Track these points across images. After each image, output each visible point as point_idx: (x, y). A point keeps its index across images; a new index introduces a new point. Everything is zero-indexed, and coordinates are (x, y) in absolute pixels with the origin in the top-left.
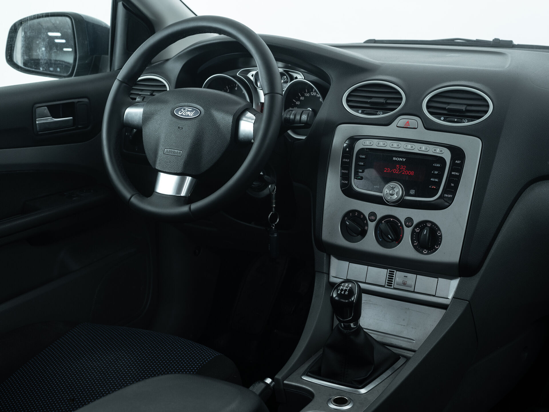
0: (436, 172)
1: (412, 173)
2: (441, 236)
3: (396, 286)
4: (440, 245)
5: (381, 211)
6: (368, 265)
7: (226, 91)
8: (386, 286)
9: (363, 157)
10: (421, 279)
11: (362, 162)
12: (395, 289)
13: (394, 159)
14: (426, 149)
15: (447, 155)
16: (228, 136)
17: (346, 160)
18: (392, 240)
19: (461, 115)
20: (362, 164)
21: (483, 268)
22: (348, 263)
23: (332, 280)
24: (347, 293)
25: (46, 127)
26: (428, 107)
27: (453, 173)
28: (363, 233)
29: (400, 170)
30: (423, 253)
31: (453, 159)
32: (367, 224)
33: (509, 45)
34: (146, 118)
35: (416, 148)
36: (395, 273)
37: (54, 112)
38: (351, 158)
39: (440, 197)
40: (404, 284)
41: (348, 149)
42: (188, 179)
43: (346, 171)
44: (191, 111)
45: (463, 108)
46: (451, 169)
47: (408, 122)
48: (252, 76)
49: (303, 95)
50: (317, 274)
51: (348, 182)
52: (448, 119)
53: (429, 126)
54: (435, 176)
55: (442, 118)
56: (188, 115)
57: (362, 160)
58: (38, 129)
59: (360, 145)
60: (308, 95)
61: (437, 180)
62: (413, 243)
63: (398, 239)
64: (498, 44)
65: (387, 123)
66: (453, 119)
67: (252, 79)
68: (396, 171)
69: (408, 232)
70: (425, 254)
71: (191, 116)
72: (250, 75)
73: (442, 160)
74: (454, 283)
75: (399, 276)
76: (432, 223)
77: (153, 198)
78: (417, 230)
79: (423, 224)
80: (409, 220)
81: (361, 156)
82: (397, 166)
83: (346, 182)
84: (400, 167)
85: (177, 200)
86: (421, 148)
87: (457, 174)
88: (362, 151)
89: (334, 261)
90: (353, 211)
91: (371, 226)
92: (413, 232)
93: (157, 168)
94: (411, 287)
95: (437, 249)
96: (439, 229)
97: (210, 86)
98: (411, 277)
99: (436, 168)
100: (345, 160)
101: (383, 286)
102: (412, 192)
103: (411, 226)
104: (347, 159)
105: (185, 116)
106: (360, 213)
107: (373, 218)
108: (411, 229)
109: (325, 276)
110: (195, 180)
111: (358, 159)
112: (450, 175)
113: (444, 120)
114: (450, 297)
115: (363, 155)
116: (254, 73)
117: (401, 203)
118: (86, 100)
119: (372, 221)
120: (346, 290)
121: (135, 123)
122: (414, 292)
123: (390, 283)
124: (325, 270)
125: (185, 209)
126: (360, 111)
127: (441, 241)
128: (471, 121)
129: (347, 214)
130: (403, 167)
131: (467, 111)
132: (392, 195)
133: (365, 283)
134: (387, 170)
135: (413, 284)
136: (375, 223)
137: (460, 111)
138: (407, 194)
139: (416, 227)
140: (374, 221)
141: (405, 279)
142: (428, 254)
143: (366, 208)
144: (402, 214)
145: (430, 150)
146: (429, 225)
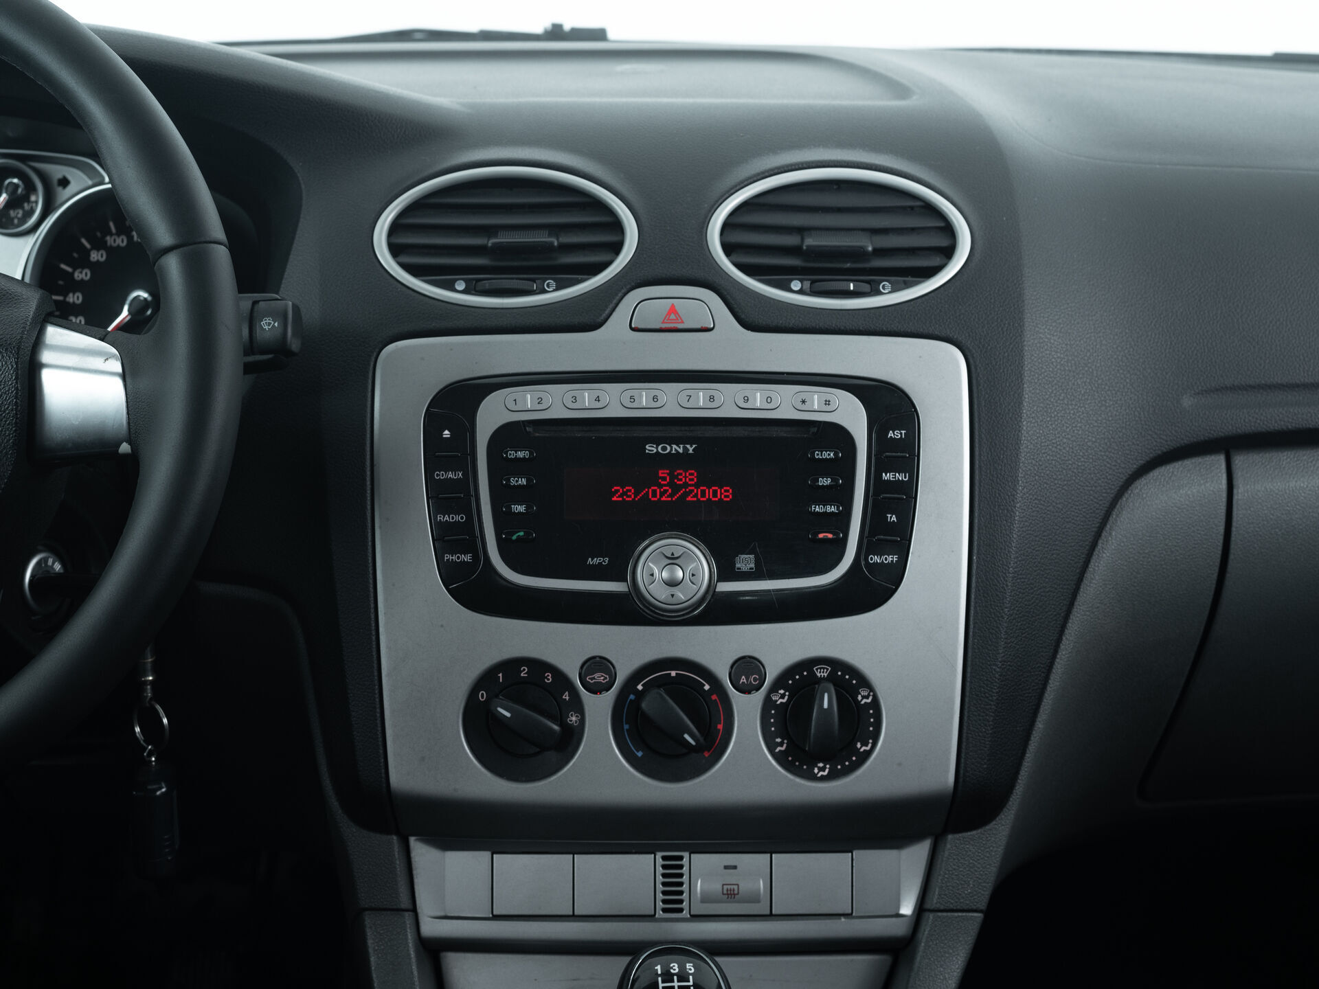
0: (825, 481)
1: (725, 494)
2: (876, 704)
3: (699, 909)
4: (876, 736)
5: (630, 648)
6: (572, 851)
8: (660, 914)
9: (520, 454)
10: (789, 864)
11: (519, 475)
12: (696, 917)
13: (651, 448)
14: (769, 400)
15: (851, 415)
17: (450, 475)
18: (698, 749)
19: (863, 269)
20: (523, 481)
22: (487, 854)
23: (431, 928)
26: (731, 249)
27: (887, 476)
28: (568, 741)
29: (677, 490)
30: (814, 778)
31: (877, 426)
32: (577, 705)
35: (726, 402)
36: (685, 861)
40: (730, 895)
41: (447, 432)
43: (457, 518)
45: (864, 242)
46: (878, 464)
47: (673, 310)
49: (99, 245)
50: (369, 920)
51: (476, 558)
52: (819, 286)
53: (758, 318)
54: (825, 496)
55: (798, 285)
57: (518, 467)
59: (493, 413)
60: (121, 241)
61: (831, 509)
62: (771, 748)
63: (714, 739)
65: (586, 319)
66: (839, 286)
68: (660, 494)
69: (747, 710)
70: (823, 779)
73: (838, 436)
74: (914, 858)
75: (704, 871)
76: (836, 664)
78: (781, 698)
79: (801, 676)
80: (746, 668)
81: (512, 454)
82: (663, 473)
83: (467, 558)
84: (673, 477)
86: (746, 400)
87: (900, 477)
88: (508, 434)
90: (511, 666)
91: (598, 709)
92: (768, 703)
94: (755, 899)
95: (868, 754)
96: (864, 682)
98: (754, 867)
99: (826, 467)
100: (441, 475)
101: (651, 917)
102: (745, 562)
103: (758, 688)
104: (454, 470)
106: (539, 667)
107: (600, 677)
108: (758, 697)
109: (408, 917)
111: (500, 466)
112: (875, 485)
113: (801, 292)
114: (905, 909)
115: (515, 448)
117: (714, 610)
119: (595, 689)
122: (771, 916)
123: (671, 900)
124: (405, 902)
126: (461, 286)
127: (879, 726)
128: (908, 285)
129: (487, 679)
130: (688, 476)
131: (879, 252)
132: (672, 583)
133: (573, 917)
134: (622, 494)
135: (762, 885)
136: (609, 697)
137: (857, 254)
138: (726, 571)
139: (774, 688)
140: (608, 687)
141: (731, 877)
142: (833, 776)
143: (564, 645)
144: (714, 647)
145: (785, 404)
146: (821, 673)
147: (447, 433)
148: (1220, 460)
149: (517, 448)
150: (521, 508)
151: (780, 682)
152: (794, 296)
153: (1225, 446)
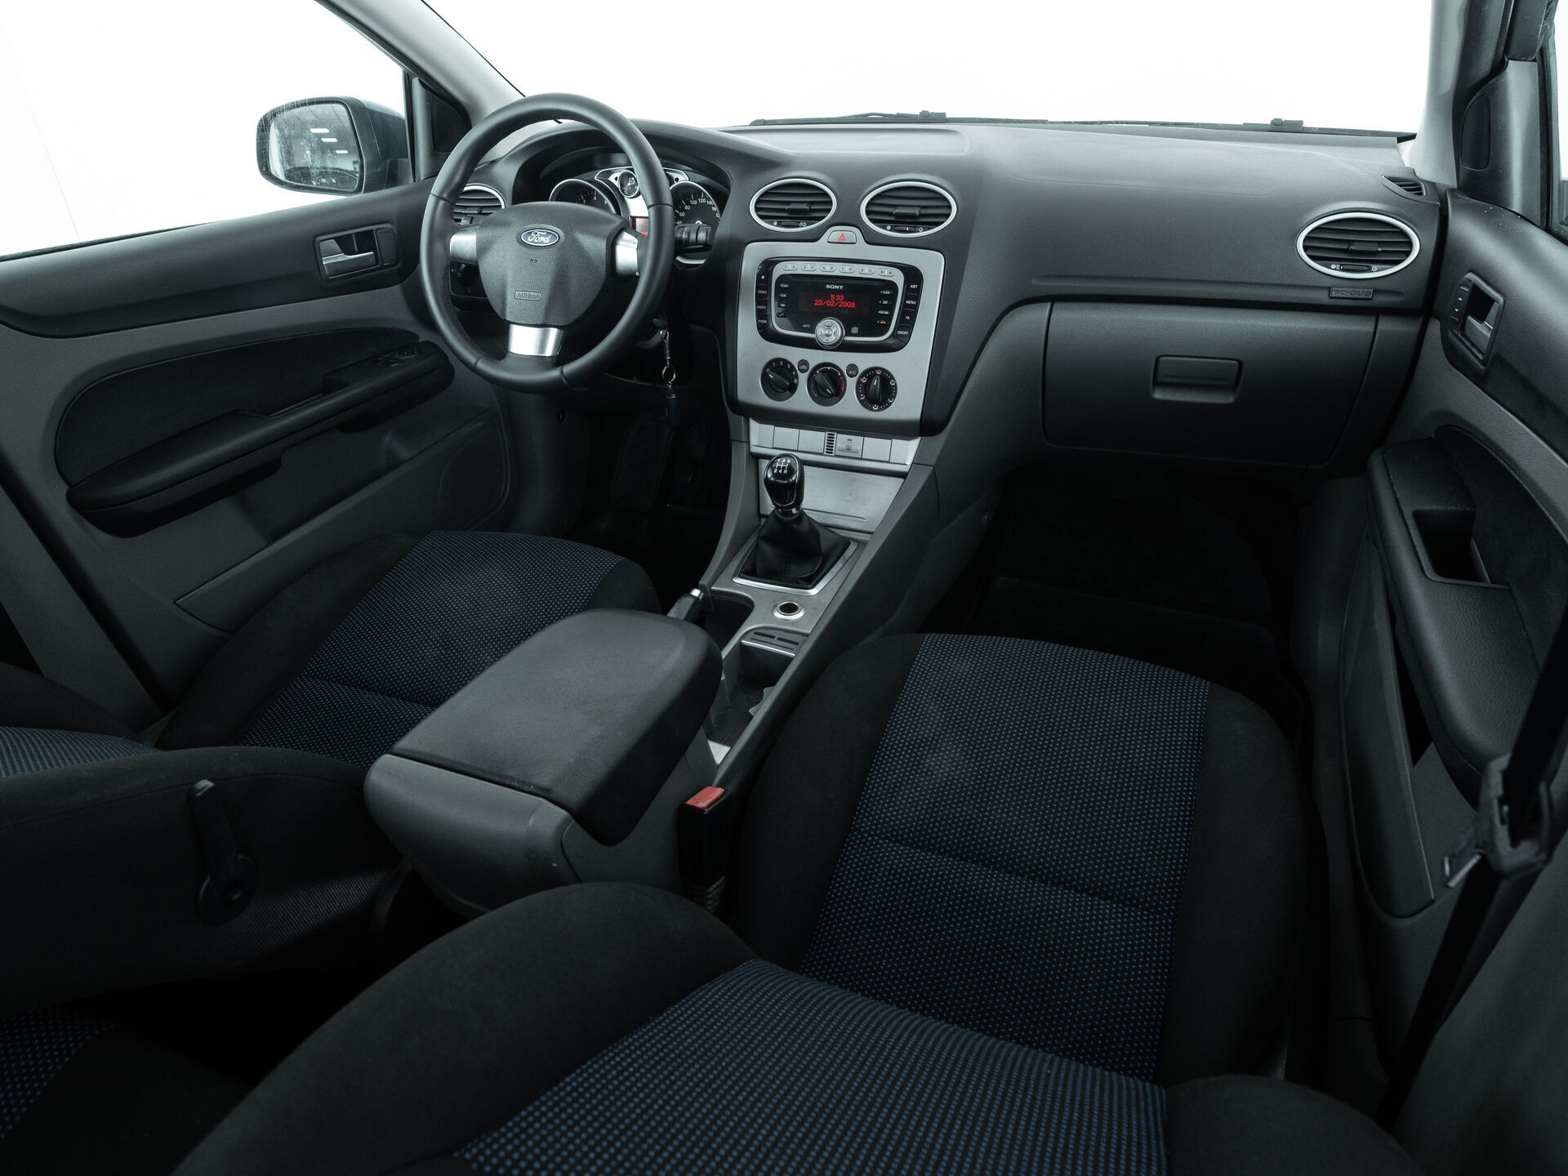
0: (885, 302)
1: (853, 305)
2: (896, 386)
3: (838, 453)
4: (894, 397)
5: (815, 357)
6: (800, 428)
7: (581, 202)
8: (826, 453)
9: (785, 286)
10: (871, 442)
11: (784, 293)
12: (836, 456)
13: (828, 287)
14: (870, 271)
15: (898, 278)
16: (603, 269)
17: (763, 292)
18: (832, 395)
19: (913, 222)
20: (785, 295)
21: (951, 423)
22: (773, 426)
23: (754, 449)
24: (786, 471)
25: (338, 268)
26: (868, 213)
27: (908, 302)
28: (792, 388)
29: (836, 302)
30: (872, 410)
31: (907, 283)
32: (797, 376)
33: (941, 118)
34: (483, 248)
35: (856, 271)
36: (835, 436)
37: (345, 245)
38: (768, 288)
39: (893, 335)
40: (849, 450)
42: (553, 333)
43: (763, 307)
44: (545, 236)
45: (916, 211)
46: (906, 297)
47: (843, 235)
48: (616, 179)
49: (688, 203)
50: (733, 443)
51: (767, 322)
52: (896, 228)
53: (872, 240)
54: (884, 308)
55: (889, 227)
56: (543, 242)
57: (784, 290)
58: (327, 272)
59: (779, 270)
60: (695, 202)
61: (887, 313)
62: (859, 397)
63: (839, 392)
64: (926, 118)
65: (813, 238)
66: (903, 228)
67: (617, 184)
68: (830, 303)
69: (851, 383)
70: (875, 411)
71: (546, 243)
72: (612, 179)
73: (891, 285)
74: (913, 445)
75: (841, 440)
76: (883, 370)
77: (507, 361)
78: (864, 380)
79: (870, 373)
80: (852, 368)
81: (782, 286)
82: (832, 296)
83: (765, 322)
84: (836, 297)
85: (540, 362)
86: (862, 270)
87: (913, 302)
88: (783, 278)
89: (754, 426)
90: (777, 360)
91: (803, 378)
92: (859, 382)
93: (508, 319)
94: (857, 452)
95: (891, 403)
96: (892, 378)
97: (559, 198)
98: (857, 441)
99: (885, 297)
100: (760, 292)
101: (822, 454)
102: (855, 330)
103: (855, 376)
104: (764, 290)
105: (538, 243)
106: (786, 362)
107: (804, 367)
108: (855, 379)
109: (745, 445)
110: (563, 332)
111: (779, 290)
112: (904, 305)
113: (890, 230)
114: (909, 463)
115: (784, 283)
116: (618, 175)
117: (842, 347)
118: (388, 226)
119: (803, 371)
120: (784, 468)
121: (467, 256)
122: (861, 459)
123: (829, 449)
124: (744, 439)
125: (555, 373)
126: (775, 223)
127: (896, 393)
128: (930, 229)
129: (769, 365)
130: (840, 298)
131: (921, 216)
132: (828, 336)
133: (797, 451)
134: (818, 303)
135: (860, 448)
136: (807, 374)
137: (912, 216)
138: (847, 333)
139: (862, 376)
140: (807, 371)
141: (849, 443)
142: (879, 410)
143: (794, 355)
144: (842, 360)
145: (875, 272)
146: (879, 373)
147: (763, 277)
148: (1048, 305)
150: (784, 305)
151: (863, 374)
152: (887, 232)
153: (1054, 299)
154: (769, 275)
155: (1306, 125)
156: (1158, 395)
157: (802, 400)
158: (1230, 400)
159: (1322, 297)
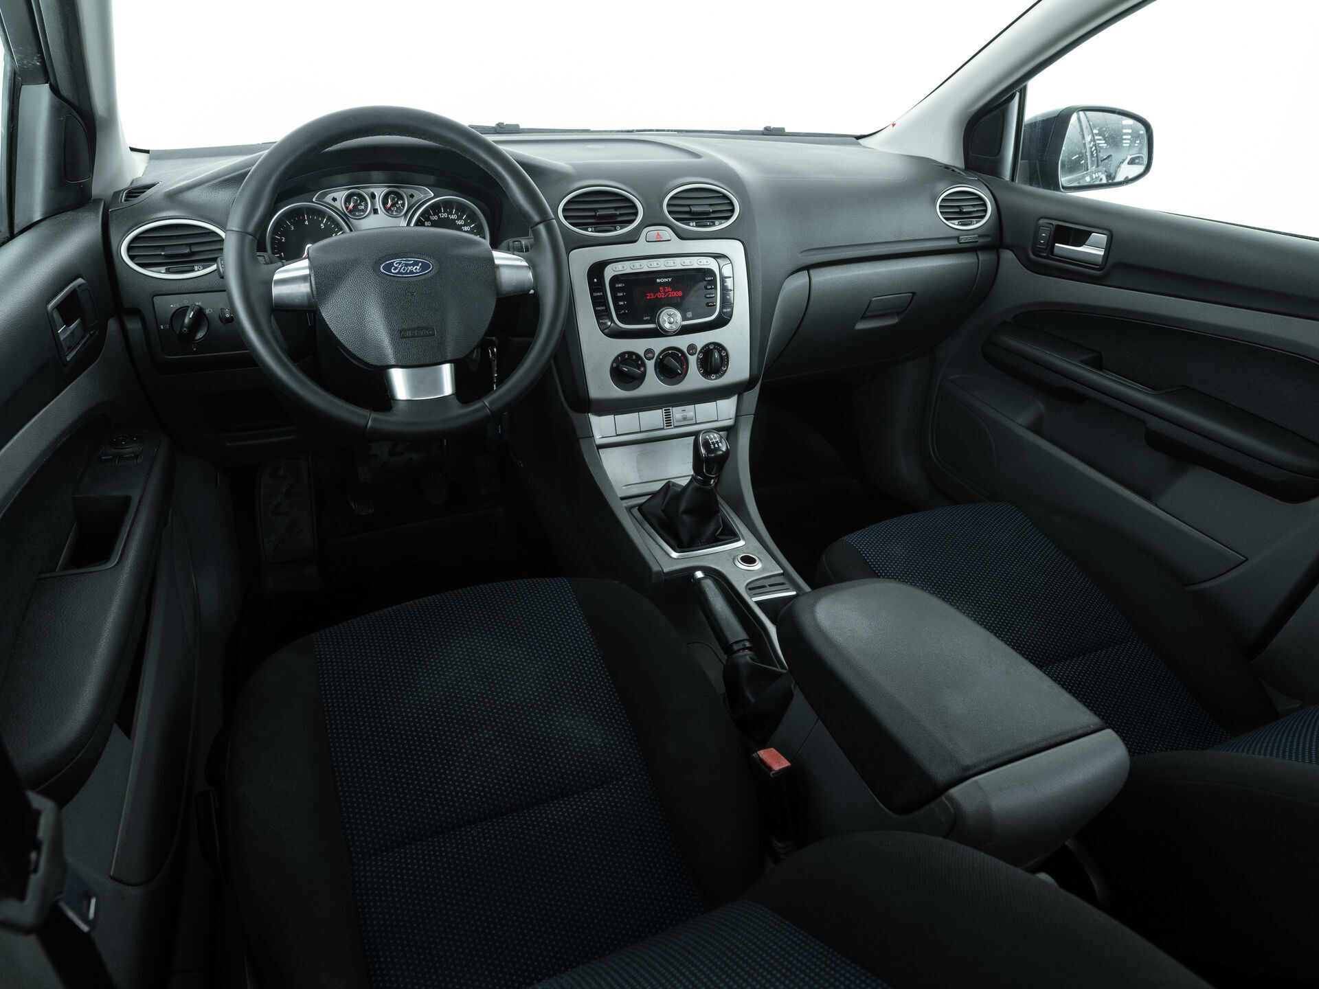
0: (709, 287)
1: (680, 294)
2: (728, 354)
3: (676, 424)
4: (728, 365)
5: (658, 345)
6: (639, 411)
8: (665, 428)
9: (620, 285)
10: (701, 407)
11: (620, 292)
12: (675, 427)
13: (658, 280)
14: (690, 262)
15: (714, 266)
17: (599, 294)
18: (678, 374)
19: (709, 217)
20: (622, 294)
22: (613, 416)
24: (716, 445)
25: (68, 346)
26: (670, 213)
27: (726, 284)
28: (641, 377)
29: (666, 293)
30: (711, 379)
32: (644, 365)
34: (322, 289)
35: (677, 264)
36: (671, 411)
38: (603, 289)
39: (719, 314)
40: (684, 419)
42: (446, 369)
43: (603, 308)
44: (413, 265)
45: (709, 209)
46: (722, 280)
47: (658, 234)
48: (333, 200)
50: (581, 441)
51: (610, 321)
52: (699, 224)
53: (682, 236)
55: (692, 224)
56: (411, 272)
57: (620, 289)
58: (65, 351)
59: (609, 273)
60: (435, 218)
61: (712, 295)
62: (699, 371)
63: (685, 370)
65: (631, 239)
66: (705, 224)
67: (334, 204)
68: (661, 295)
69: (693, 360)
70: (714, 379)
71: (417, 273)
72: (328, 199)
73: (710, 272)
74: (734, 402)
75: (677, 413)
76: (717, 344)
78: (701, 356)
79: (706, 349)
80: (692, 348)
81: (617, 286)
82: (662, 288)
83: (607, 322)
84: (665, 289)
86: (684, 263)
88: (615, 279)
89: (594, 419)
90: (622, 354)
91: (650, 365)
92: (698, 358)
94: (691, 419)
95: (726, 370)
96: (724, 349)
98: (689, 411)
99: (709, 282)
100: (595, 294)
101: (663, 429)
102: (689, 314)
103: (695, 354)
104: (599, 292)
105: (406, 273)
106: (631, 353)
107: (650, 355)
108: (695, 356)
109: (592, 438)
110: (453, 365)
111: (614, 290)
112: (722, 287)
113: (694, 226)
114: (730, 417)
117: (685, 330)
119: (649, 359)
121: (297, 300)
122: (696, 424)
123: (668, 421)
126: (590, 230)
127: (729, 361)
128: (723, 222)
129: (616, 359)
130: (668, 289)
131: (714, 212)
132: (671, 323)
133: (641, 432)
134: (650, 296)
135: (693, 414)
136: (653, 361)
137: (707, 213)
138: (684, 319)
139: (699, 354)
140: (653, 358)
141: (684, 413)
142: (717, 378)
143: (638, 346)
144: (682, 342)
145: (694, 263)
146: (711, 347)
147: (595, 280)
148: (806, 272)
149: (618, 283)
150: (622, 303)
151: (700, 352)
152: (692, 227)
153: (808, 268)
154: (601, 278)
155: (787, 130)
156: (860, 326)
157: (653, 384)
158: (897, 320)
159: (954, 243)
